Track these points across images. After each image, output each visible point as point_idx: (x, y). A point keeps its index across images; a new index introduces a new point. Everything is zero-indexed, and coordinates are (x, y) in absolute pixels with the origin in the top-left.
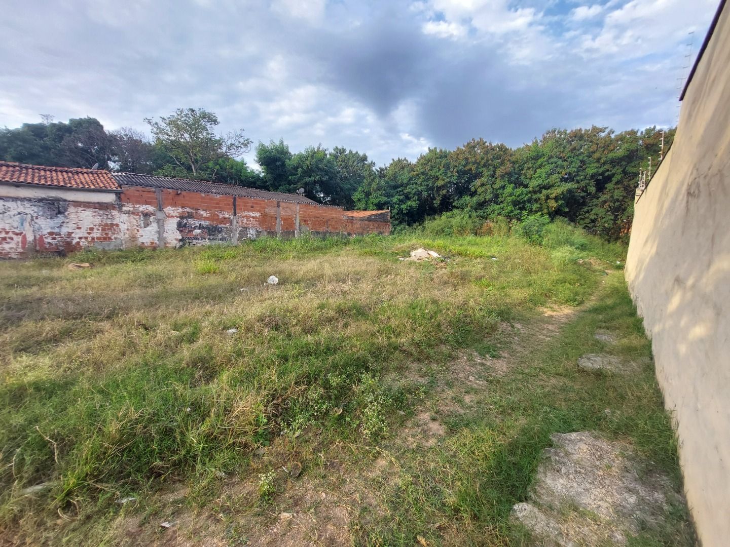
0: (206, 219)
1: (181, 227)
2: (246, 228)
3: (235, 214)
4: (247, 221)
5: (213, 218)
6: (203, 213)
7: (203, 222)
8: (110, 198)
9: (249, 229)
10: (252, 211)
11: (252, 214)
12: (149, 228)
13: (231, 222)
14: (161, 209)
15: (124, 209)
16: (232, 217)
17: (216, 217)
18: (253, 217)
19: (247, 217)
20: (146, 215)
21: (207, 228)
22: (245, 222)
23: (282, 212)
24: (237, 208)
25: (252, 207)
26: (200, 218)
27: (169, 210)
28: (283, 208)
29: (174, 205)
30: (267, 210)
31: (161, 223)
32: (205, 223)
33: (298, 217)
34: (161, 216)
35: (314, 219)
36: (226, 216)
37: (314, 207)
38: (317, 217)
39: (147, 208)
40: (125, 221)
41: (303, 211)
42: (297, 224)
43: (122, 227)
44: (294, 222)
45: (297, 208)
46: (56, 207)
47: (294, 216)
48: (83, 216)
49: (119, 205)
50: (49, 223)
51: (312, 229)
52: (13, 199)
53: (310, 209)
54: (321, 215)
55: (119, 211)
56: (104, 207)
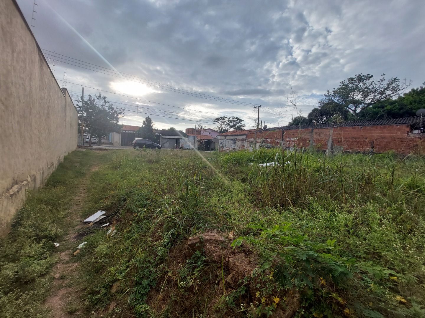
0: (270, 143)
1: (261, 146)
2: (288, 148)
3: (283, 140)
4: (290, 143)
6: (269, 141)
7: (268, 145)
8: (244, 137)
9: (290, 148)
10: (292, 137)
11: (292, 139)
13: (280, 144)
14: (255, 140)
16: (281, 142)
17: (274, 142)
18: (293, 141)
19: (290, 141)
20: (252, 142)
21: (270, 147)
22: (288, 144)
23: (316, 137)
24: (284, 136)
25: (293, 135)
26: (268, 143)
27: (258, 140)
28: (316, 133)
29: (259, 138)
30: (302, 136)
31: (255, 145)
33: (330, 139)
34: (255, 142)
35: (351, 140)
36: (279, 141)
37: (353, 128)
38: (356, 138)
39: (252, 140)
40: (246, 144)
41: (337, 134)
42: (330, 145)
43: (246, 147)
44: (327, 143)
45: (330, 132)
46: (235, 141)
47: (327, 138)
48: (239, 143)
49: (246, 139)
50: (233, 145)
51: (348, 150)
52: (230, 139)
53: (347, 131)
54: (362, 135)
55: (246, 141)
56: (243, 140)
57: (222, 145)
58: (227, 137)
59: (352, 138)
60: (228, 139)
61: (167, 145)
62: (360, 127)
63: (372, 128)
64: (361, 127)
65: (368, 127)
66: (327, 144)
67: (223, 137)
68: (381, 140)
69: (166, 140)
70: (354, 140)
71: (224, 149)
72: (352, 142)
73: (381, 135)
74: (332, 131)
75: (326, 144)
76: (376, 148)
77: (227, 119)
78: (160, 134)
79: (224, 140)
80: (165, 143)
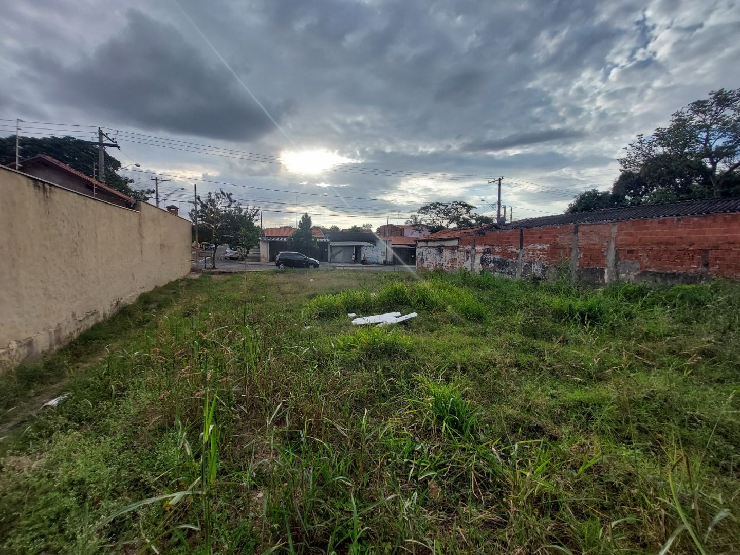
0: (498, 254)
1: (483, 260)
2: (530, 263)
3: (521, 248)
4: (534, 254)
5: (504, 253)
6: (497, 249)
7: (496, 257)
8: (455, 243)
9: (534, 263)
10: (539, 243)
11: (539, 247)
12: (468, 262)
13: (517, 256)
14: (474, 247)
15: (459, 249)
16: (518, 251)
17: (506, 252)
18: (540, 250)
19: (534, 250)
20: (467, 252)
21: (498, 262)
22: (530, 255)
23: (582, 241)
24: (524, 240)
25: (540, 238)
26: (495, 253)
27: (478, 248)
28: (584, 233)
29: (481, 244)
30: (558, 240)
31: (473, 257)
32: (498, 257)
33: (613, 246)
34: (473, 252)
35: (655, 248)
36: (514, 250)
37: (659, 223)
38: (667, 243)
39: (468, 247)
40: (459, 256)
41: (626, 235)
42: (611, 257)
43: (458, 260)
44: (605, 254)
45: (612, 231)
46: (440, 249)
47: (606, 244)
48: (447, 254)
49: (458, 247)
50: (438, 258)
51: (650, 268)
52: (433, 247)
53: (647, 228)
54: (681, 238)
55: (458, 250)
56: (453, 248)
57: (421, 257)
58: (430, 244)
59: (659, 243)
60: (429, 247)
61: (339, 257)
62: (676, 219)
63: (703, 222)
64: (679, 220)
65: (695, 219)
66: (606, 256)
67: (423, 244)
68: (726, 246)
69: (338, 250)
70: (663, 247)
71: (425, 264)
72: (659, 252)
73: (727, 238)
74: (615, 230)
75: (603, 257)
76: (714, 265)
77: (443, 207)
78: (328, 240)
79: (425, 249)
80: (337, 254)
